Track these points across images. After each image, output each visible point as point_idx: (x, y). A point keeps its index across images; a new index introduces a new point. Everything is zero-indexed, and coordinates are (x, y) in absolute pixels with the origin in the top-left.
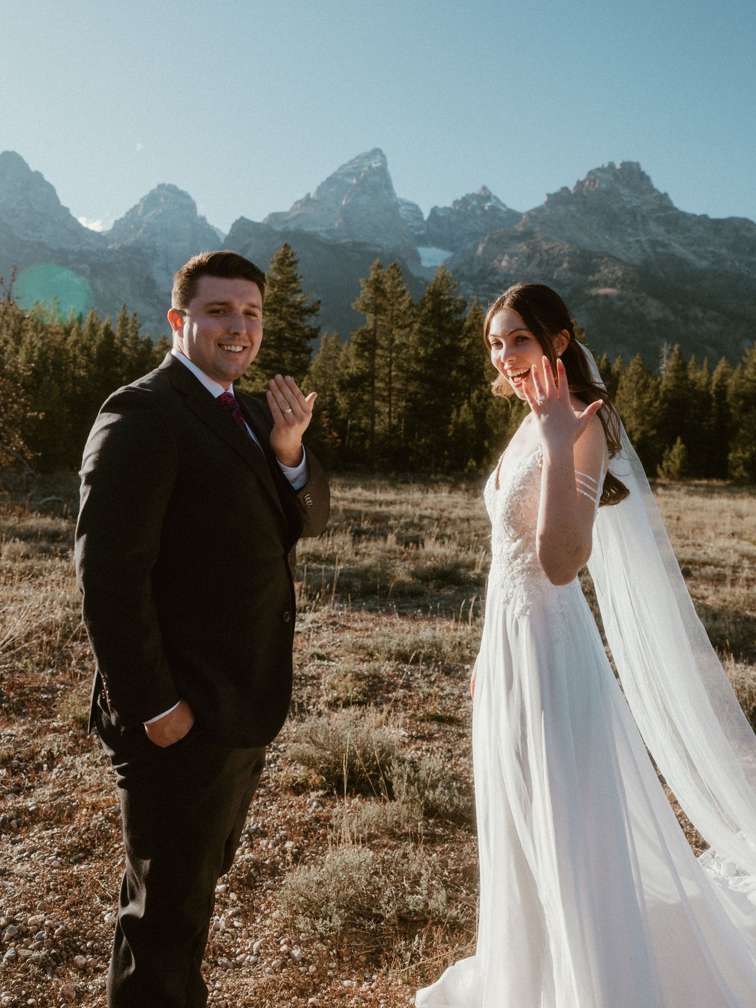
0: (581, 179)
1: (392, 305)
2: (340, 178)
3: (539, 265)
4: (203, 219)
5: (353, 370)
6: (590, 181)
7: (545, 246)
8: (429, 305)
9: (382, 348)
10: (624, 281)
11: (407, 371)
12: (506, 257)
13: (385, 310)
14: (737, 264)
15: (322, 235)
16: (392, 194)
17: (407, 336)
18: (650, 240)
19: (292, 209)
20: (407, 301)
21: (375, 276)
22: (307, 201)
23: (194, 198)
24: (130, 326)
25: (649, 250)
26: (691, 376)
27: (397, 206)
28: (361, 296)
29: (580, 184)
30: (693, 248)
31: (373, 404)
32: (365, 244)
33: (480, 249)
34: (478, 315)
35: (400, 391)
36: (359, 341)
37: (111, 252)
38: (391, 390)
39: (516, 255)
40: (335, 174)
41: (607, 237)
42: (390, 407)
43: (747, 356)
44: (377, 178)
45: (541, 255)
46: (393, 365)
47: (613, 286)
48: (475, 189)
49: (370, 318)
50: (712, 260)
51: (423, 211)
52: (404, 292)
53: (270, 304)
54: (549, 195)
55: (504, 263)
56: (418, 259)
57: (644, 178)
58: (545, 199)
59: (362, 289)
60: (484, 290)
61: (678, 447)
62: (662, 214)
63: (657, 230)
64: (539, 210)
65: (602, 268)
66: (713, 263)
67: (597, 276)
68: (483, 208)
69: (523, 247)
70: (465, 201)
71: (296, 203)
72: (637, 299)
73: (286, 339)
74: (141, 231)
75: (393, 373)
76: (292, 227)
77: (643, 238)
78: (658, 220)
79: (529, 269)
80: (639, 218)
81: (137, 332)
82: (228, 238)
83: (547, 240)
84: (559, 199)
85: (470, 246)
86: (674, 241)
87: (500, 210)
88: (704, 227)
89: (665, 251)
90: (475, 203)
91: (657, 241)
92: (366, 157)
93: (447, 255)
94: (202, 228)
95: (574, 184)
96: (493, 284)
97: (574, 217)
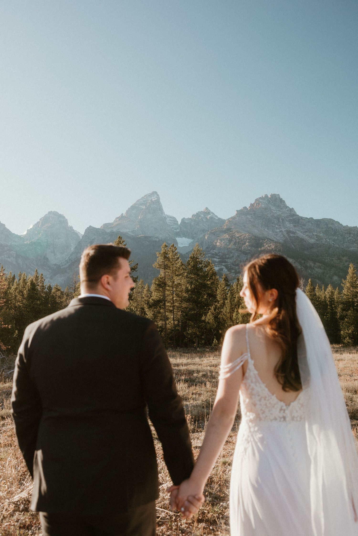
0: (252, 203)
1: (173, 265)
2: (137, 206)
3: (235, 244)
4: (71, 227)
5: (154, 297)
6: (257, 204)
7: (237, 235)
8: (192, 264)
9: (169, 286)
11: (181, 297)
12: (219, 241)
13: (170, 267)
14: (328, 240)
15: (129, 233)
16: (162, 213)
17: (181, 279)
18: (286, 231)
19: (115, 221)
20: (180, 263)
21: (164, 251)
22: (122, 217)
23: (66, 217)
24: (40, 280)
26: (317, 294)
27: (165, 218)
28: (157, 261)
29: (252, 205)
30: (307, 234)
31: (165, 314)
32: (150, 237)
33: (206, 237)
34: (212, 268)
35: (178, 307)
36: (157, 283)
37: (26, 245)
38: (173, 307)
39: (224, 240)
40: (135, 204)
41: (266, 230)
42: (174, 316)
43: (343, 283)
44: (155, 206)
45: (235, 239)
46: (174, 294)
48: (203, 209)
49: (162, 272)
50: (316, 239)
51: (178, 220)
52: (178, 258)
54: (237, 211)
55: (218, 244)
56: (177, 243)
57: (282, 201)
58: (236, 213)
59: (158, 257)
60: (209, 257)
62: (291, 218)
63: (290, 226)
64: (233, 218)
65: (265, 245)
67: (263, 248)
68: (207, 218)
69: (227, 236)
70: (198, 215)
71: (117, 218)
74: (41, 234)
75: (174, 298)
76: (115, 230)
77: (283, 230)
78: (290, 221)
79: (230, 246)
80: (281, 220)
81: (43, 283)
82: (83, 236)
83: (238, 232)
84: (242, 213)
85: (201, 236)
86: (298, 230)
87: (215, 218)
88: (312, 223)
89: (294, 235)
90: (202, 216)
91: (290, 231)
92: (149, 196)
93: (190, 241)
94: (71, 232)
95: (250, 205)
96: (213, 254)
97: (250, 221)
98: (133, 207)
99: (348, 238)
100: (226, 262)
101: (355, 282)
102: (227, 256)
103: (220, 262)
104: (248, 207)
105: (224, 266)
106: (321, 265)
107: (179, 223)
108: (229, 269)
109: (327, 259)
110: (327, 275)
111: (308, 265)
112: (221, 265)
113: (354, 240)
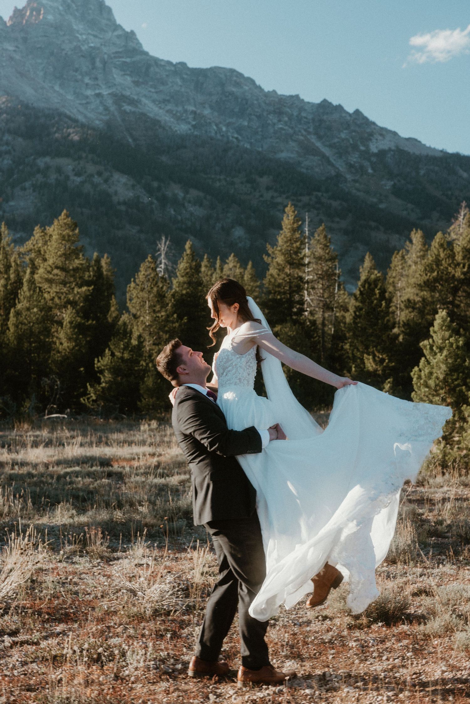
0: (20, 7)
6: (32, 10)
14: (224, 129)
18: (113, 95)
25: (113, 108)
29: (18, 13)
30: (169, 107)
41: (57, 88)
43: (268, 255)
50: (194, 123)
57: (102, 9)
62: (128, 60)
63: (123, 81)
66: (194, 127)
77: (105, 92)
78: (123, 67)
80: (98, 64)
86: (145, 96)
88: (182, 79)
89: (133, 109)
91: (123, 96)
95: (11, 13)
97: (11, 58)
99: (274, 124)
101: (296, 253)
106: (201, 194)
109: (220, 180)
110: (219, 225)
111: (169, 194)
113: (291, 131)
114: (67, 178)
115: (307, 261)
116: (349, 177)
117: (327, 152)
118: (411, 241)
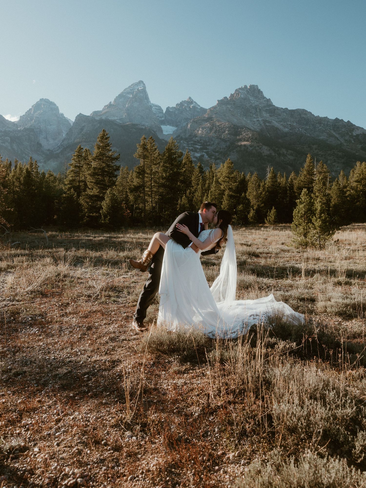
0: (233, 93)
1: (151, 155)
2: (124, 94)
3: (215, 132)
4: (62, 115)
5: (135, 184)
6: (236, 94)
7: (218, 124)
8: (167, 155)
9: (147, 174)
10: (252, 138)
11: (158, 183)
12: (201, 129)
13: (148, 157)
14: (301, 130)
15: (117, 121)
16: (148, 101)
17: (158, 168)
18: (263, 120)
19: (103, 109)
20: (157, 153)
21: (143, 143)
22: (110, 105)
23: (57, 105)
24: (34, 166)
26: (279, 181)
27: (151, 107)
28: (137, 151)
29: (232, 95)
30: (282, 123)
31: (145, 197)
32: (137, 125)
33: (189, 126)
34: (188, 157)
35: (156, 192)
36: (137, 171)
37: (20, 131)
38: (152, 191)
39: (205, 128)
40: (122, 93)
41: (244, 119)
42: (152, 199)
43: (301, 171)
44: (142, 95)
45: (216, 127)
46: (152, 181)
47: (247, 141)
48: (186, 99)
49: (142, 161)
51: (163, 109)
52: (156, 149)
53: (98, 156)
54: (218, 101)
55: (200, 132)
56: (162, 131)
57: (260, 92)
58: (217, 102)
59: (138, 148)
60: (191, 144)
61: (273, 211)
62: (268, 108)
63: (266, 115)
64: (214, 108)
65: (243, 133)
66: (290, 129)
67: (241, 137)
68: (190, 107)
69: (208, 125)
70: (181, 104)
71: (105, 106)
72: (258, 146)
73: (106, 171)
74: (33, 121)
75: (153, 184)
76: (104, 118)
77: (260, 119)
78: (266, 111)
79: (211, 134)
80: (258, 110)
81: (37, 169)
82: (74, 123)
83: (218, 121)
84: (222, 102)
85: (185, 124)
86: (274, 120)
87: (197, 108)
88: (286, 114)
89: (270, 125)
90: (186, 105)
91: (266, 120)
92: (136, 85)
93: (174, 128)
94: (62, 120)
95: (230, 96)
96: (195, 142)
97: (230, 110)
98: (121, 96)
99: (318, 127)
100: (206, 149)
101: (311, 171)
102: (208, 143)
103: (201, 149)
104: (228, 97)
105: (205, 152)
106: (293, 152)
107: (164, 112)
108: (210, 156)
109: (299, 147)
111: (281, 152)
112: (203, 151)
113: (324, 129)
114: (248, 148)
115: (315, 173)
116: (345, 144)
117: (337, 136)
118: (356, 166)
